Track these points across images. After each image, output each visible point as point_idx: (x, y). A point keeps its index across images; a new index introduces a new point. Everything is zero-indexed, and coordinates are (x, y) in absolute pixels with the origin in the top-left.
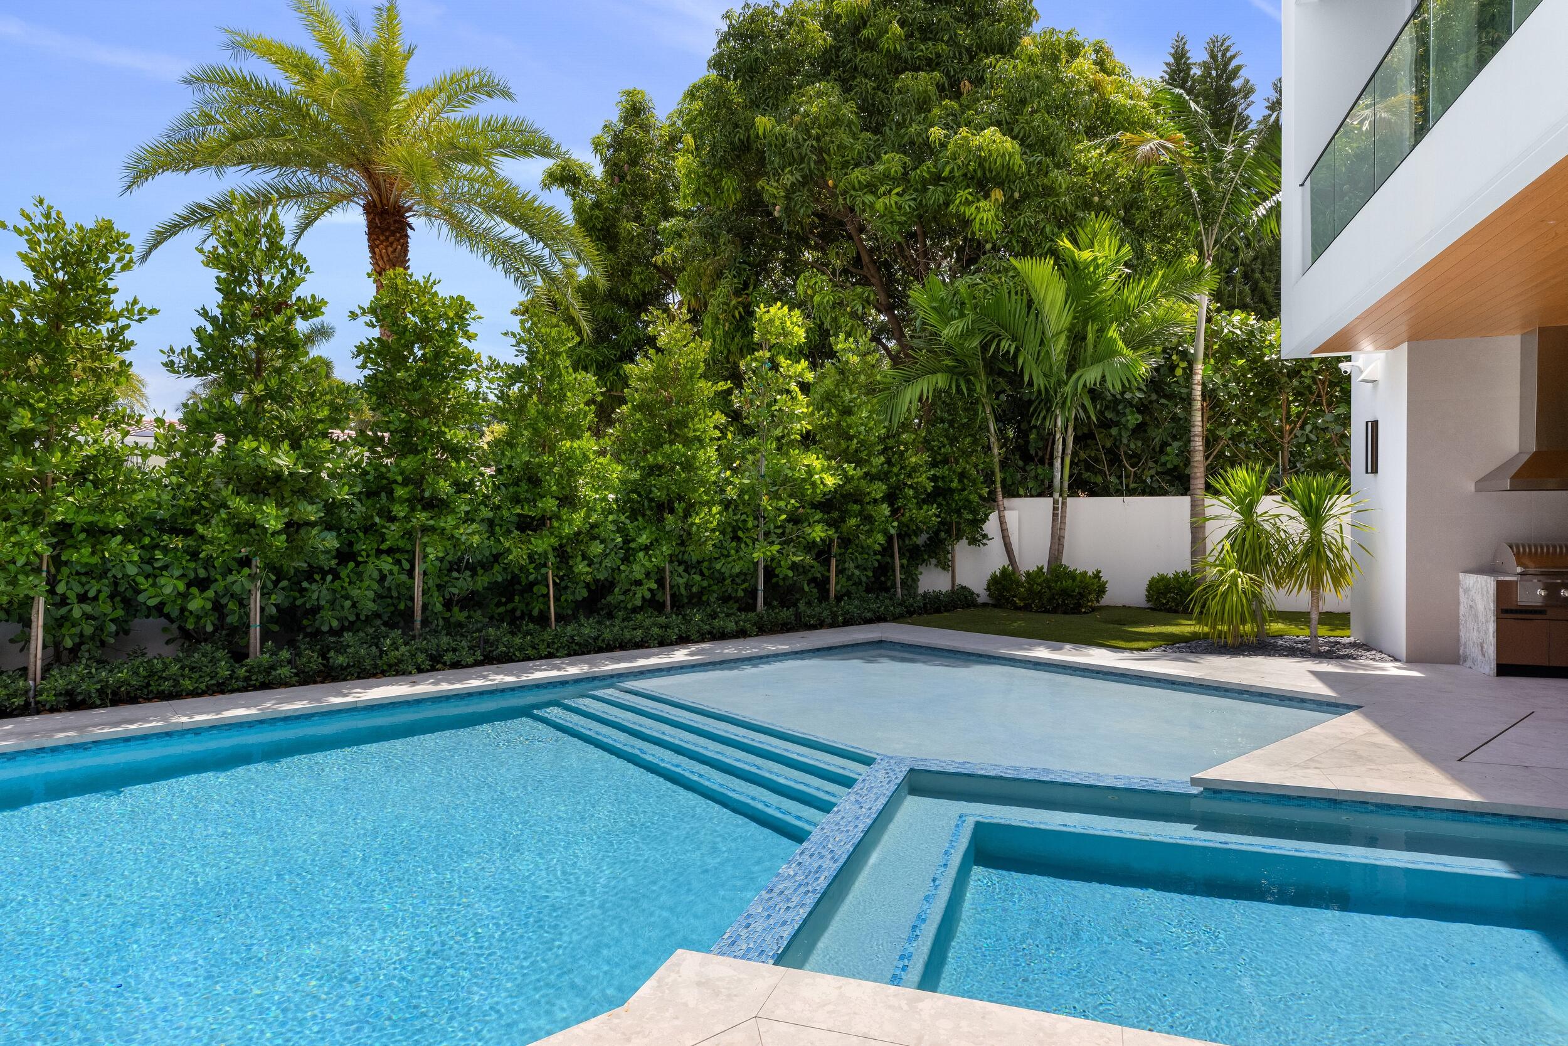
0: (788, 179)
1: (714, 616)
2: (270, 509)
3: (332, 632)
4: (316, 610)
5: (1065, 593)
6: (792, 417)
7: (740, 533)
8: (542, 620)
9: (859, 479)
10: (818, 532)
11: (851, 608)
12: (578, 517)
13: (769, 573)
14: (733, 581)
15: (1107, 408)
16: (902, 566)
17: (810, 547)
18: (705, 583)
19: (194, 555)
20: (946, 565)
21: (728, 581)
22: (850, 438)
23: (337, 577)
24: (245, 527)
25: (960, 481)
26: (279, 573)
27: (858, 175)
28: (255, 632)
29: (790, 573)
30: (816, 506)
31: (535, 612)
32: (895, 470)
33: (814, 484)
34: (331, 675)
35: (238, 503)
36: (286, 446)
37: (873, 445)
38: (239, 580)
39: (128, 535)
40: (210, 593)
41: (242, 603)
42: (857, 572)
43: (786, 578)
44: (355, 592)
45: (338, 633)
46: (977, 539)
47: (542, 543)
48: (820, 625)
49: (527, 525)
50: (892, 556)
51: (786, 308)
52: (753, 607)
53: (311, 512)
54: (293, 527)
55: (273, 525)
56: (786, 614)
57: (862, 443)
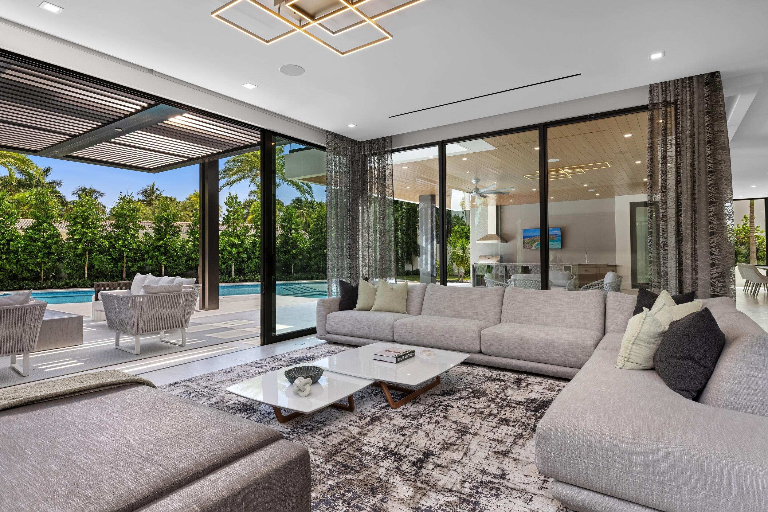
2: (234, 249)
4: (244, 269)
8: (291, 273)
24: (230, 253)
26: (237, 261)
28: (233, 272)
34: (245, 281)
35: (229, 248)
36: (236, 238)
38: (230, 263)
40: (225, 265)
41: (231, 267)
44: (251, 266)
45: (247, 273)
53: (241, 250)
54: (238, 253)
55: (234, 252)
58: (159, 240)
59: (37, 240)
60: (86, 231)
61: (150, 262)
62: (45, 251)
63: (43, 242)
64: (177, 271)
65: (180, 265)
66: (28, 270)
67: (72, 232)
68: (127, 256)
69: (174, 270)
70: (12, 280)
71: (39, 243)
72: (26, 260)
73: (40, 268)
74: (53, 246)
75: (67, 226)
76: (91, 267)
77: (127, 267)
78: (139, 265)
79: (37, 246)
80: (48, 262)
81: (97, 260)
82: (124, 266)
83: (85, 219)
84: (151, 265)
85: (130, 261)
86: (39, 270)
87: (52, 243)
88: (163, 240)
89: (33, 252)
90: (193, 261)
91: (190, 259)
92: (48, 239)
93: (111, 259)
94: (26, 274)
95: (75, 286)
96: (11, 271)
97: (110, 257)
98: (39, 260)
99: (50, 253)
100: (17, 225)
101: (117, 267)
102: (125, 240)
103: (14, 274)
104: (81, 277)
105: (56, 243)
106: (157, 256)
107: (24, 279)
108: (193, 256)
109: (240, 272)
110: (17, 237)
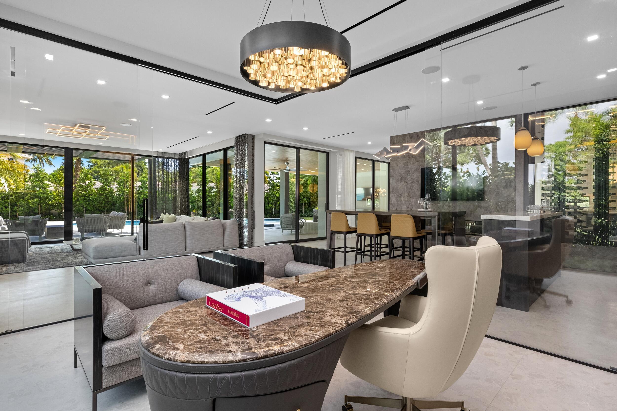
59: (102, 195)
62: (106, 200)
63: (105, 196)
67: (118, 191)
71: (103, 196)
73: (104, 209)
75: (117, 187)
79: (102, 198)
87: (109, 196)
92: (107, 194)
99: (109, 202)
100: (94, 187)
105: (111, 196)
110: (94, 193)
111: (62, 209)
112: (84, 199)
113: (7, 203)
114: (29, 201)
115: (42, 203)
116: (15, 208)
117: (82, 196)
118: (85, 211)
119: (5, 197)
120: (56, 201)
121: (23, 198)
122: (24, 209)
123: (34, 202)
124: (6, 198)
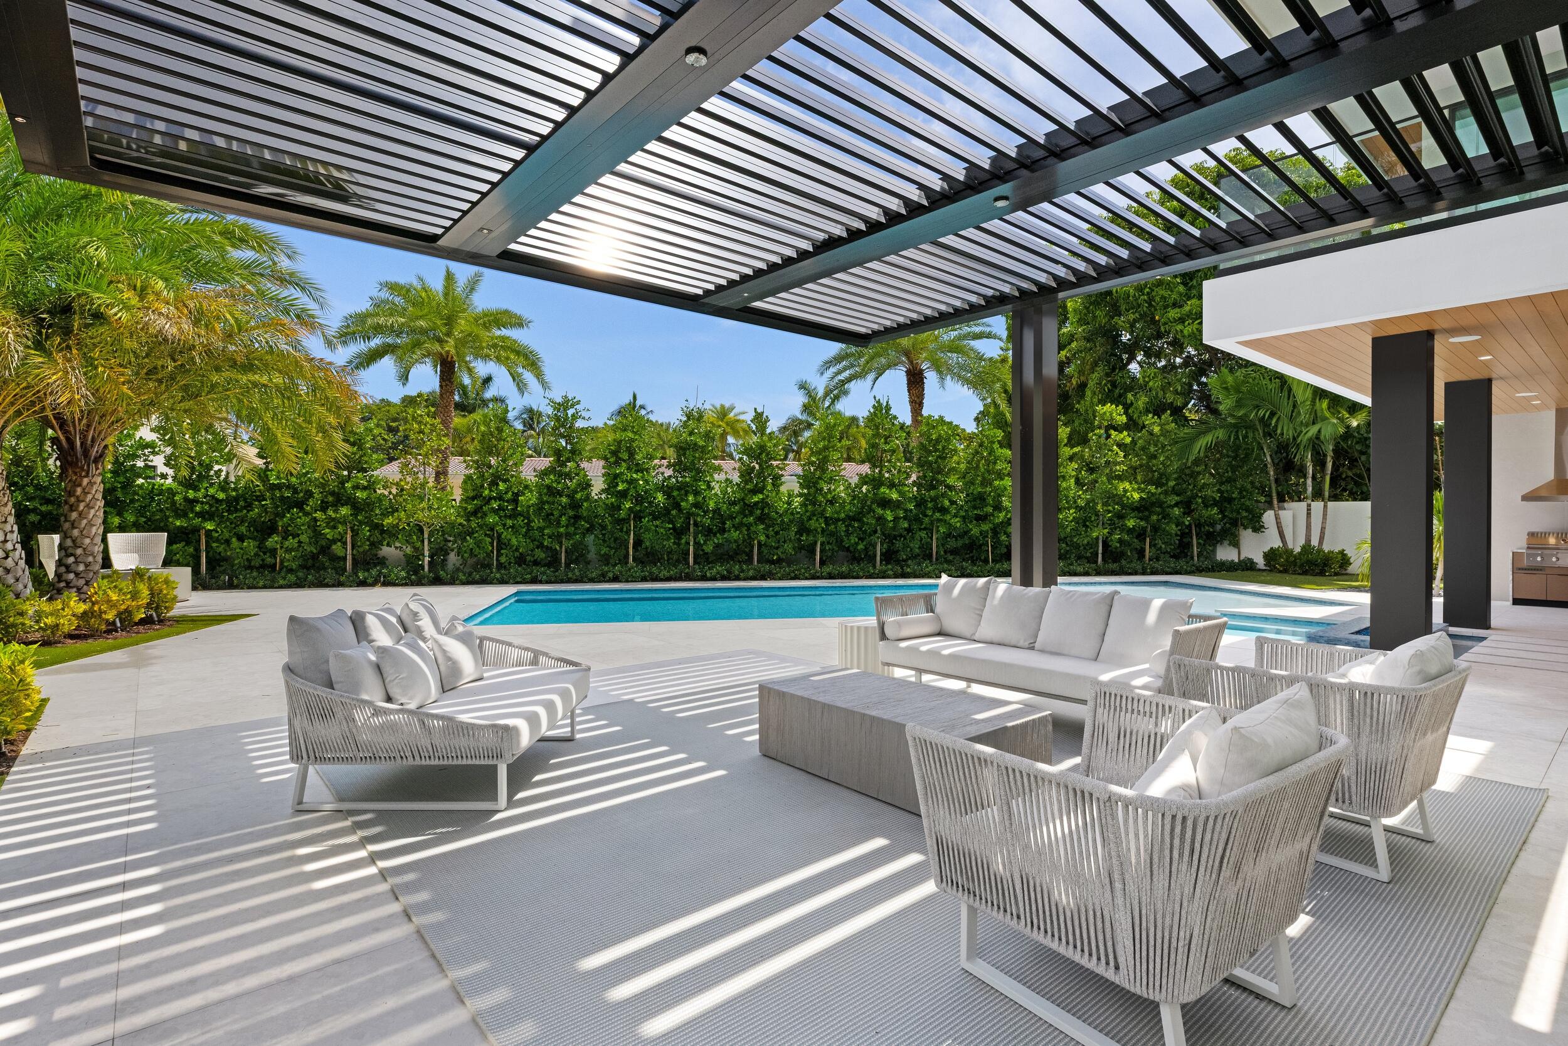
0: (1131, 317)
1: (1072, 564)
2: (888, 512)
3: (904, 561)
4: (898, 551)
5: (1310, 562)
6: (1116, 463)
7: (1088, 523)
8: (986, 561)
9: (1160, 494)
10: (1131, 523)
11: (1156, 565)
12: (1002, 515)
13: (1106, 544)
14: (1085, 548)
15: (1357, 443)
16: (1198, 544)
17: (1130, 531)
18: (1068, 548)
19: (861, 529)
20: (1236, 544)
21: (1082, 548)
22: (1155, 471)
23: (905, 539)
24: (881, 519)
25: (1240, 493)
26: (885, 535)
27: (1173, 313)
28: (878, 558)
29: (1118, 545)
30: (1133, 510)
31: (983, 558)
32: (1190, 487)
33: (1128, 498)
34: (904, 576)
35: (878, 510)
37: (1170, 474)
38: (874, 538)
39: (843, 520)
40: (864, 543)
41: (875, 547)
42: (1163, 546)
43: (1116, 548)
44: (912, 545)
46: (1258, 527)
47: (986, 527)
48: (1136, 573)
49: (980, 519)
50: (1192, 538)
51: (1114, 406)
52: (1096, 562)
54: (896, 519)
55: (890, 518)
56: (1115, 566)
57: (1161, 475)
58: (754, 492)
59: (560, 494)
60: (635, 476)
61: (735, 535)
62: (571, 513)
63: (571, 497)
64: (780, 553)
65: (785, 542)
66: (541, 546)
67: (612, 480)
68: (696, 524)
69: (775, 551)
70: (520, 565)
71: (564, 500)
72: (541, 529)
73: (560, 544)
74: (585, 504)
75: (603, 468)
76: (638, 543)
77: (696, 543)
78: (716, 541)
79: (560, 505)
80: (575, 534)
81: (648, 530)
82: (691, 543)
83: (632, 454)
84: (736, 541)
85: (701, 532)
86: (558, 548)
88: (761, 492)
89: (552, 514)
90: (808, 535)
91: (803, 529)
93: (670, 529)
94: (540, 554)
95: (616, 579)
96: (517, 550)
97: (671, 526)
98: (562, 530)
99: (578, 517)
101: (679, 544)
102: (697, 493)
103: (521, 554)
104: (624, 560)
106: (749, 526)
107: (536, 563)
108: (813, 524)
109: (889, 556)
110: (526, 487)
111: (423, 542)
112: (500, 508)
113: (242, 521)
114: (318, 515)
115: (361, 523)
116: (273, 541)
117: (495, 498)
118: (498, 551)
119: (236, 499)
120: (408, 517)
121: (300, 505)
122: (300, 542)
123: (333, 519)
124: (242, 503)
